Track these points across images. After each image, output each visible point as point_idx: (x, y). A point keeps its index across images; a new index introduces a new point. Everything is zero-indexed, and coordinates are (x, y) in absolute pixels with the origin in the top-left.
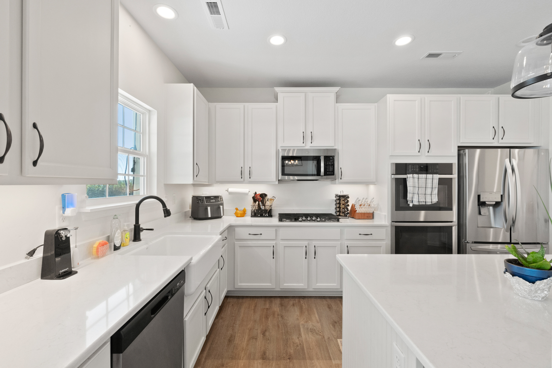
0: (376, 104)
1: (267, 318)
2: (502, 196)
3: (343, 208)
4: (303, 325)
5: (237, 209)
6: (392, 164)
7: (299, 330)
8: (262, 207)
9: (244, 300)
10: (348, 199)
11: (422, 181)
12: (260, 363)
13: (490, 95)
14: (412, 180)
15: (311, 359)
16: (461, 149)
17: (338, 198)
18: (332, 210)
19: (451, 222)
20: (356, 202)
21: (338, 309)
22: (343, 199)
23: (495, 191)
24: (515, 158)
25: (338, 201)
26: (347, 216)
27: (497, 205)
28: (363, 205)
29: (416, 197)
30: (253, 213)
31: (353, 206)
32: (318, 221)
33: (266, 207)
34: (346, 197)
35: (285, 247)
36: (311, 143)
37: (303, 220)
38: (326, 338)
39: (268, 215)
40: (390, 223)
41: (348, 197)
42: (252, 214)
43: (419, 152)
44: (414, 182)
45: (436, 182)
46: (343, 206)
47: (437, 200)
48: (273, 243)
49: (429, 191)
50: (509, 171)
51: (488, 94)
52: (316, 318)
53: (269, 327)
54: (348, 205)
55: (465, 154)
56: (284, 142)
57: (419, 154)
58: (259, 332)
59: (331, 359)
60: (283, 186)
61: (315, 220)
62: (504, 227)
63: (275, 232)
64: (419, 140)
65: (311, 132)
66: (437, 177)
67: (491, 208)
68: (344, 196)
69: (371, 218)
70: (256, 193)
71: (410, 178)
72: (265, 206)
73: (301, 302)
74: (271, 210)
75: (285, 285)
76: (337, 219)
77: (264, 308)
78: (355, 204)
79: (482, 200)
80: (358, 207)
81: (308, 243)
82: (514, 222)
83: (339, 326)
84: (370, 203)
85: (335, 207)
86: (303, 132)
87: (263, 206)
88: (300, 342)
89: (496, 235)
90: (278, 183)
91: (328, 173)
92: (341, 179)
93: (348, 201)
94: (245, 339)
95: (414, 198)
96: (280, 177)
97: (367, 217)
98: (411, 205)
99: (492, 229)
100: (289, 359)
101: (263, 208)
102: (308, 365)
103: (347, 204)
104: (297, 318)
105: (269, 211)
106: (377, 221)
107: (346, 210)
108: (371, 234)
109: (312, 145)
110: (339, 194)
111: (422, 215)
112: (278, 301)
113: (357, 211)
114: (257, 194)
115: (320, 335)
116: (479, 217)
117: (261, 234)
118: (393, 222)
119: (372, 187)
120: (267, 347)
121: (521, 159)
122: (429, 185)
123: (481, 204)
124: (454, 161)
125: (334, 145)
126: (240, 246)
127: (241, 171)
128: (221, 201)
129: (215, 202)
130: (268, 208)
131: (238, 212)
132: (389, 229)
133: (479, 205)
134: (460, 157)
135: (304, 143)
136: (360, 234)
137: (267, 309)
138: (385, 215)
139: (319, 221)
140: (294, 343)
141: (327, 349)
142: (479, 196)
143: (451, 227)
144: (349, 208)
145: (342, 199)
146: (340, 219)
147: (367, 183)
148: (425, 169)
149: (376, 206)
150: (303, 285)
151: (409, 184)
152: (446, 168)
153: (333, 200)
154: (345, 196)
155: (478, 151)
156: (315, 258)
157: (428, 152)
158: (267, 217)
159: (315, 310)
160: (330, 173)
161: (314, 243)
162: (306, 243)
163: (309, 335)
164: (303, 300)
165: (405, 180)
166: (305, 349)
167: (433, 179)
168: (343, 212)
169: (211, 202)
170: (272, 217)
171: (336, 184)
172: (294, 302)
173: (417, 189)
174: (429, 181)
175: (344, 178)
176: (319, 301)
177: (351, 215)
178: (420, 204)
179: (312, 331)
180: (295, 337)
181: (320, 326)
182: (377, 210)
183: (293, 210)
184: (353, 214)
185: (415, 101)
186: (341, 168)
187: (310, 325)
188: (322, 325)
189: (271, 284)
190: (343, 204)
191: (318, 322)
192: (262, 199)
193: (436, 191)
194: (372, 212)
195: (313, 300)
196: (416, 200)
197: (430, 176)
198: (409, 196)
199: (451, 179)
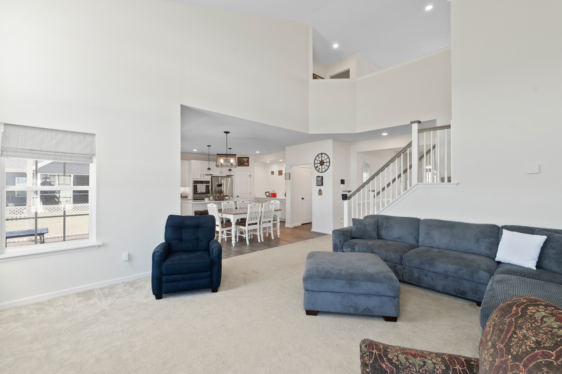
0: (188, 161)
6: (193, 181)
11: (201, 186)
14: (199, 186)
16: (212, 177)
29: (200, 190)
45: (205, 186)
47: (205, 191)
49: (203, 189)
64: (200, 174)
66: (205, 184)
80: (182, 194)
84: (186, 193)
97: (186, 197)
106: (188, 198)
118: (194, 198)
119: (187, 188)
122: (203, 187)
124: (210, 180)
134: (212, 179)
138: (191, 196)
147: (185, 186)
148: (202, 182)
149: (188, 194)
151: (198, 186)
152: (208, 182)
155: (216, 178)
157: (203, 177)
165: (197, 185)
167: (204, 185)
173: (200, 188)
174: (203, 186)
193: (205, 189)
196: (199, 191)
197: (203, 184)
198: (198, 190)
199: (209, 185)
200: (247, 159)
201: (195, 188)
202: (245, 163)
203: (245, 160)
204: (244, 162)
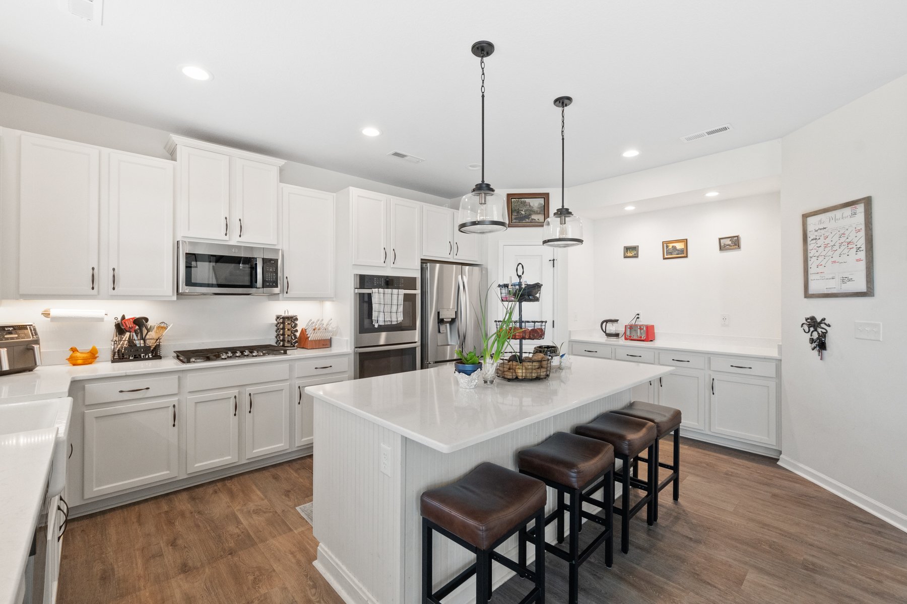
0: (335, 194)
1: (170, 523)
2: (456, 312)
3: (288, 335)
4: (241, 511)
5: (74, 350)
6: (356, 275)
7: (236, 518)
8: (137, 342)
9: (108, 516)
10: (297, 322)
11: (388, 297)
12: (180, 579)
13: (447, 208)
14: (378, 296)
15: (263, 541)
16: (424, 262)
17: (281, 321)
18: (270, 339)
19: (415, 342)
20: (307, 325)
21: (288, 476)
22: (289, 322)
23: (451, 308)
24: (465, 276)
25: (282, 325)
26: (294, 346)
27: (453, 321)
28: (317, 329)
29: (382, 315)
30: (116, 355)
31: (303, 332)
32: (254, 356)
33: (148, 342)
34: (293, 319)
35: (196, 403)
36: (240, 236)
37: (228, 357)
38: (279, 512)
39: (152, 355)
40: (353, 350)
41: (297, 319)
42: (114, 356)
43: (384, 262)
44: (379, 298)
45: (401, 298)
46: (289, 333)
47: (402, 319)
48: (174, 400)
49: (394, 308)
50: (461, 287)
51: (446, 206)
52: (258, 495)
53: (180, 533)
54: (297, 331)
55: (427, 268)
56: (189, 230)
57: (384, 265)
58: (162, 547)
59: (290, 530)
60: (186, 303)
61: (248, 355)
62: (457, 343)
63: (177, 381)
64: (384, 249)
65: (240, 220)
66: (403, 292)
67: (448, 325)
68: (288, 318)
69: (328, 346)
70: (123, 317)
71: (375, 293)
72: (144, 340)
73: (228, 484)
74: (158, 347)
75: (196, 465)
76: (284, 350)
77: (160, 513)
78: (306, 328)
79: (441, 317)
80: (311, 332)
81: (239, 392)
82: (465, 338)
83: (294, 494)
84: (327, 325)
85: (275, 334)
86: (226, 218)
87: (141, 339)
88: (241, 531)
89: (452, 353)
90: (177, 298)
91: (268, 284)
92: (287, 293)
93: (296, 325)
94: (137, 564)
95: (380, 317)
96: (183, 288)
97: (323, 345)
98: (376, 326)
99: (449, 347)
100: (231, 554)
101: (139, 343)
102: (261, 549)
103: (294, 329)
104: (228, 506)
105: (155, 348)
106: (335, 349)
107: (293, 337)
108: (331, 366)
109: (241, 239)
110: (283, 315)
111: (383, 337)
112: (185, 496)
113: (309, 337)
114: (126, 318)
115: (270, 512)
116: (439, 335)
117: (148, 388)
118: (356, 348)
119: (328, 305)
120: (187, 556)
121: (471, 274)
122: (395, 302)
123: (441, 321)
124: (417, 275)
125: (276, 244)
126: (96, 418)
127: (93, 275)
128: (33, 335)
129: (17, 338)
130: (151, 343)
131: (78, 354)
132: (352, 357)
133: (438, 323)
134: (423, 270)
135: (228, 235)
136: (316, 368)
137: (166, 512)
138: (347, 340)
139: (256, 356)
140: (231, 535)
141: (284, 522)
142: (439, 313)
143: (415, 348)
144: (298, 334)
145: (286, 323)
146: (288, 351)
147: (321, 299)
148: (389, 282)
149: (334, 330)
150: (230, 457)
151: (375, 300)
152: (409, 283)
153: (272, 324)
154: (292, 317)
155: (438, 265)
156: (250, 412)
157: (394, 263)
158: (149, 359)
159: (254, 487)
160: (271, 284)
161: (249, 389)
162: (235, 392)
163: (254, 518)
164: (229, 481)
165: (370, 295)
166: (252, 534)
167: (398, 295)
168: (288, 341)
169: (7, 339)
170: (161, 359)
171: (279, 300)
172: (216, 488)
173: (382, 306)
174: (395, 297)
175: (292, 292)
176: (257, 475)
177: (300, 344)
178: (386, 324)
179: (257, 512)
180: (233, 529)
181: (267, 502)
182: (336, 335)
183: (203, 343)
184: (302, 342)
185: (381, 201)
186: (287, 277)
187: (251, 506)
188: (270, 501)
189: (168, 472)
190: (288, 330)
191: (263, 500)
192: (137, 327)
193: (401, 309)
194: (329, 338)
195: (247, 476)
196: (381, 319)
197: (395, 291)
198: (375, 314)
199: (415, 295)
200: (541, 201)
201: (365, 305)
202: (534, 217)
203: (536, 203)
204: (531, 212)
